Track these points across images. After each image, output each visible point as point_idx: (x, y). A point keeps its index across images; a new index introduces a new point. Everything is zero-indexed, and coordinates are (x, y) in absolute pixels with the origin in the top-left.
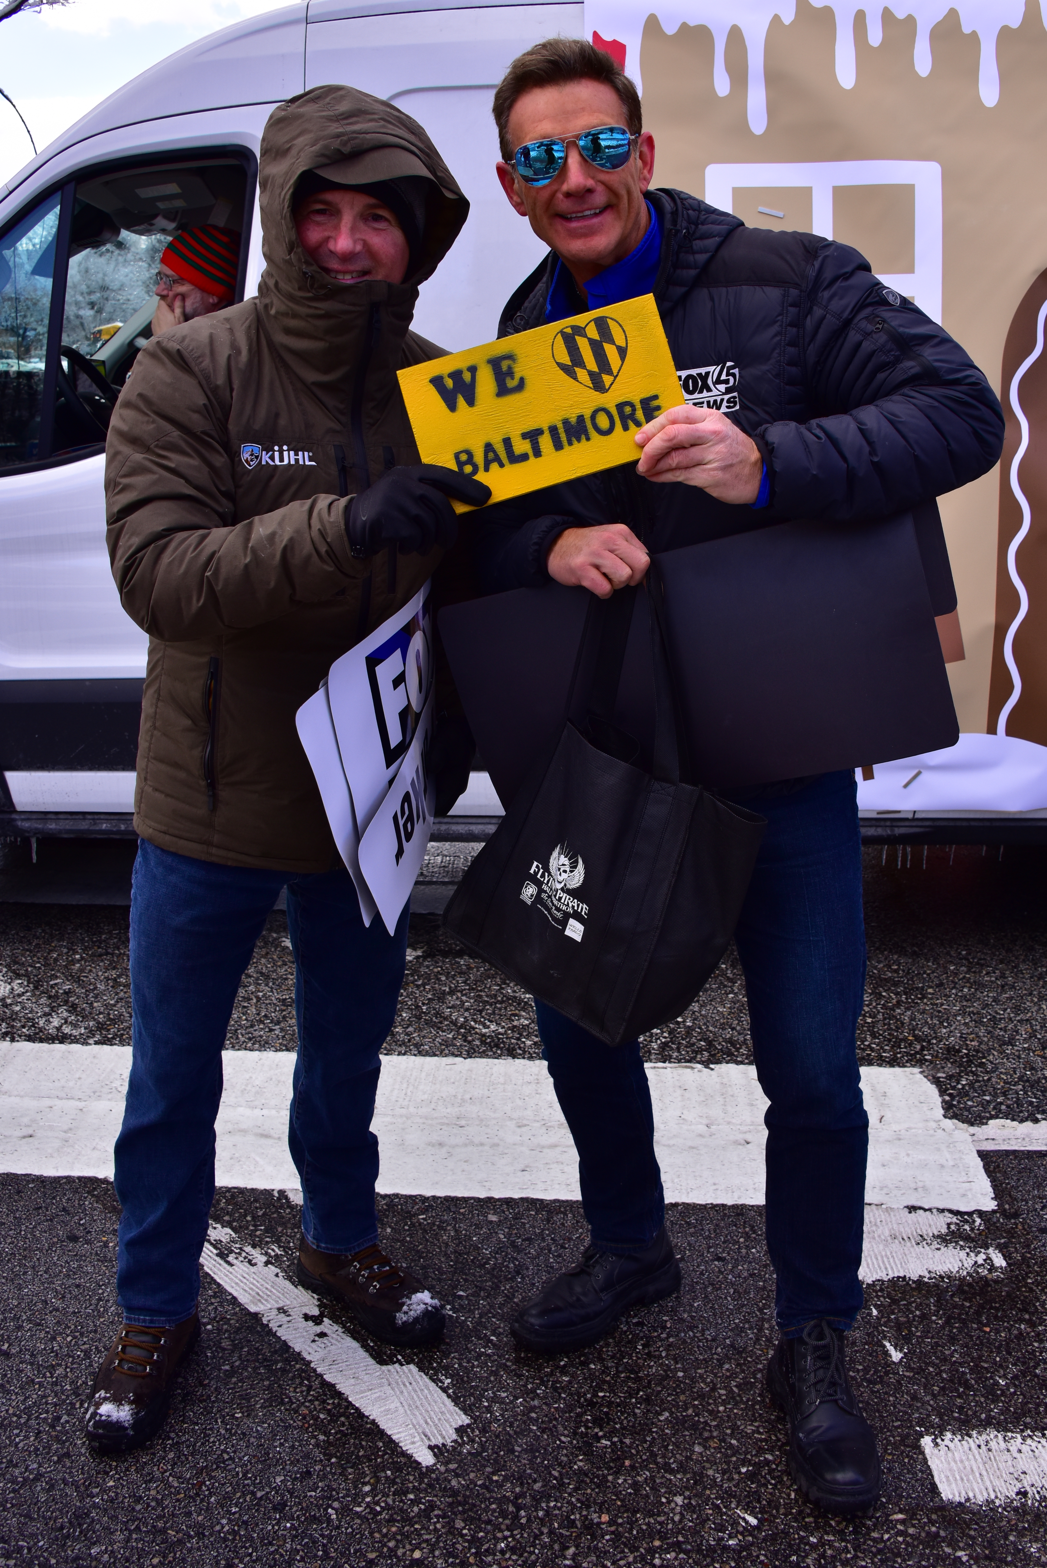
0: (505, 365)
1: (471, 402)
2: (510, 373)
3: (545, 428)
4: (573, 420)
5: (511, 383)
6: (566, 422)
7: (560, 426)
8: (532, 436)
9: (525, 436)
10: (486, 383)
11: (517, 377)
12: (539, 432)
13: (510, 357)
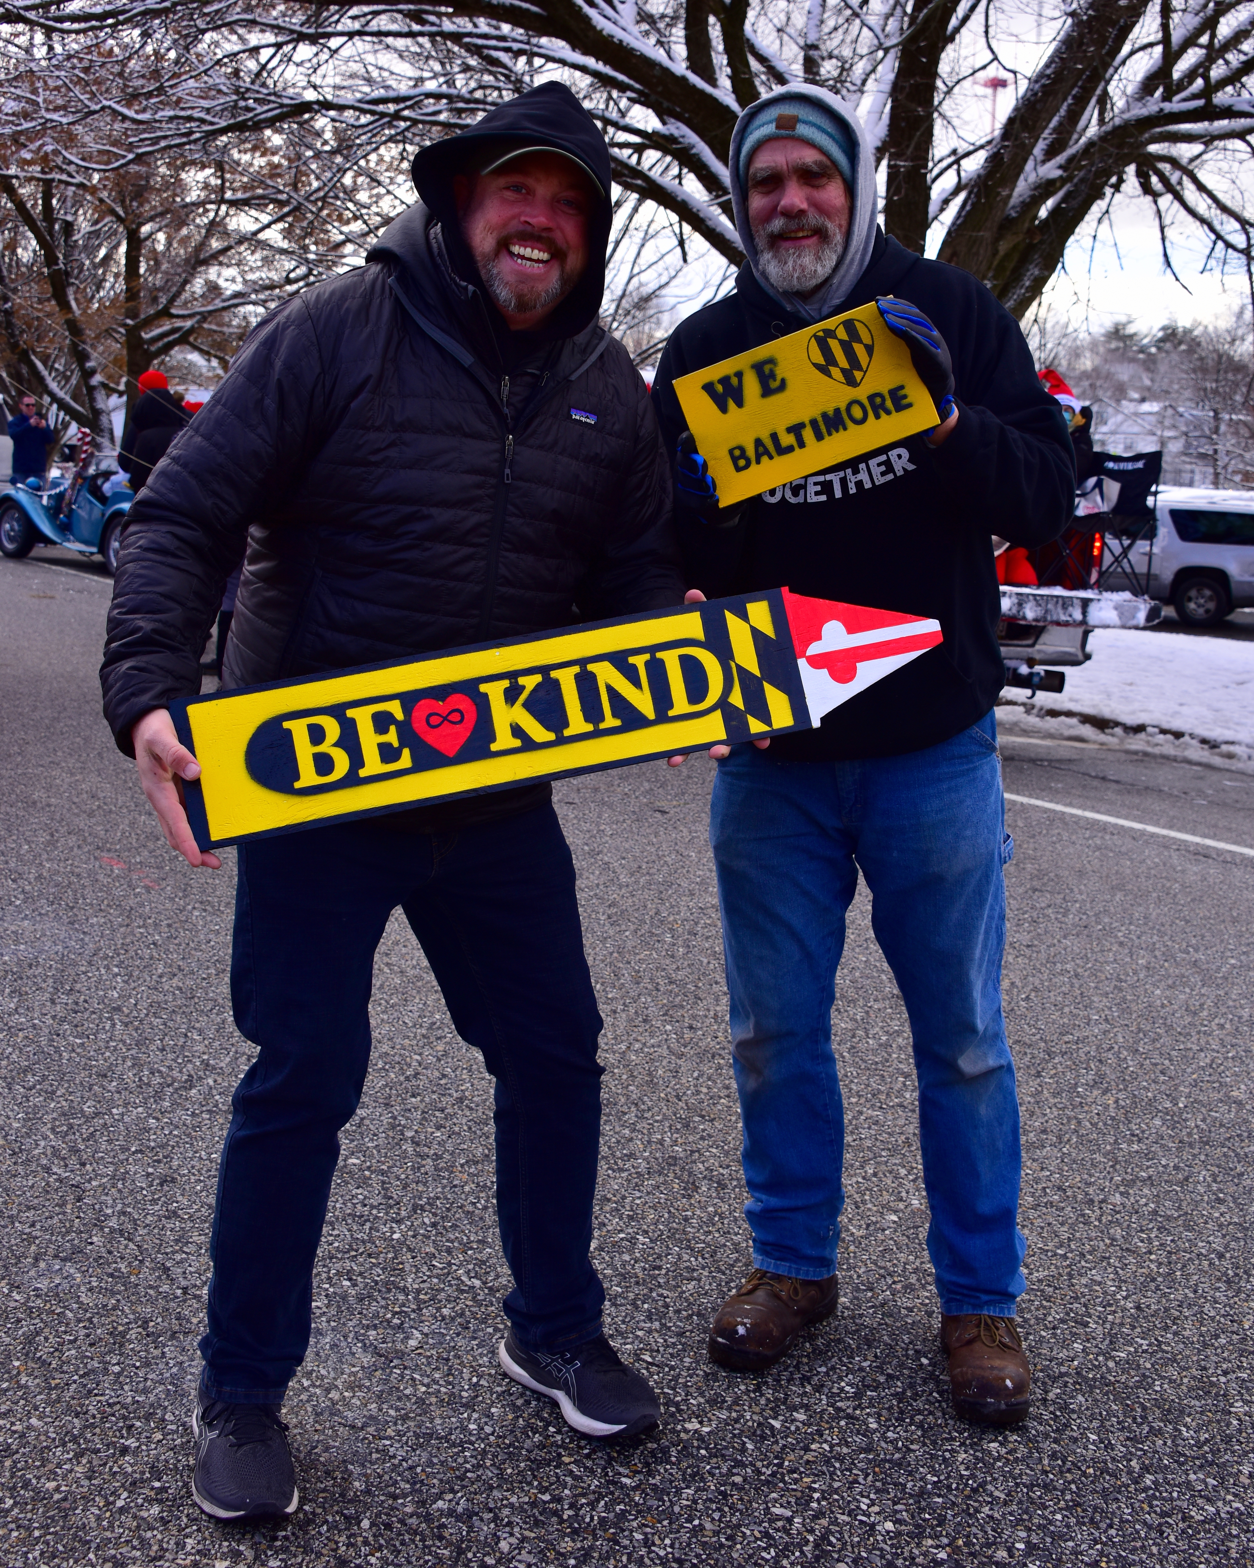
0: (767, 369)
1: (740, 404)
2: (772, 375)
3: (807, 422)
4: (831, 413)
5: (774, 385)
6: (824, 415)
7: (820, 419)
8: (796, 429)
9: (789, 430)
10: (751, 386)
11: (779, 378)
12: (802, 426)
13: (772, 361)
